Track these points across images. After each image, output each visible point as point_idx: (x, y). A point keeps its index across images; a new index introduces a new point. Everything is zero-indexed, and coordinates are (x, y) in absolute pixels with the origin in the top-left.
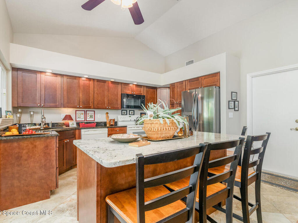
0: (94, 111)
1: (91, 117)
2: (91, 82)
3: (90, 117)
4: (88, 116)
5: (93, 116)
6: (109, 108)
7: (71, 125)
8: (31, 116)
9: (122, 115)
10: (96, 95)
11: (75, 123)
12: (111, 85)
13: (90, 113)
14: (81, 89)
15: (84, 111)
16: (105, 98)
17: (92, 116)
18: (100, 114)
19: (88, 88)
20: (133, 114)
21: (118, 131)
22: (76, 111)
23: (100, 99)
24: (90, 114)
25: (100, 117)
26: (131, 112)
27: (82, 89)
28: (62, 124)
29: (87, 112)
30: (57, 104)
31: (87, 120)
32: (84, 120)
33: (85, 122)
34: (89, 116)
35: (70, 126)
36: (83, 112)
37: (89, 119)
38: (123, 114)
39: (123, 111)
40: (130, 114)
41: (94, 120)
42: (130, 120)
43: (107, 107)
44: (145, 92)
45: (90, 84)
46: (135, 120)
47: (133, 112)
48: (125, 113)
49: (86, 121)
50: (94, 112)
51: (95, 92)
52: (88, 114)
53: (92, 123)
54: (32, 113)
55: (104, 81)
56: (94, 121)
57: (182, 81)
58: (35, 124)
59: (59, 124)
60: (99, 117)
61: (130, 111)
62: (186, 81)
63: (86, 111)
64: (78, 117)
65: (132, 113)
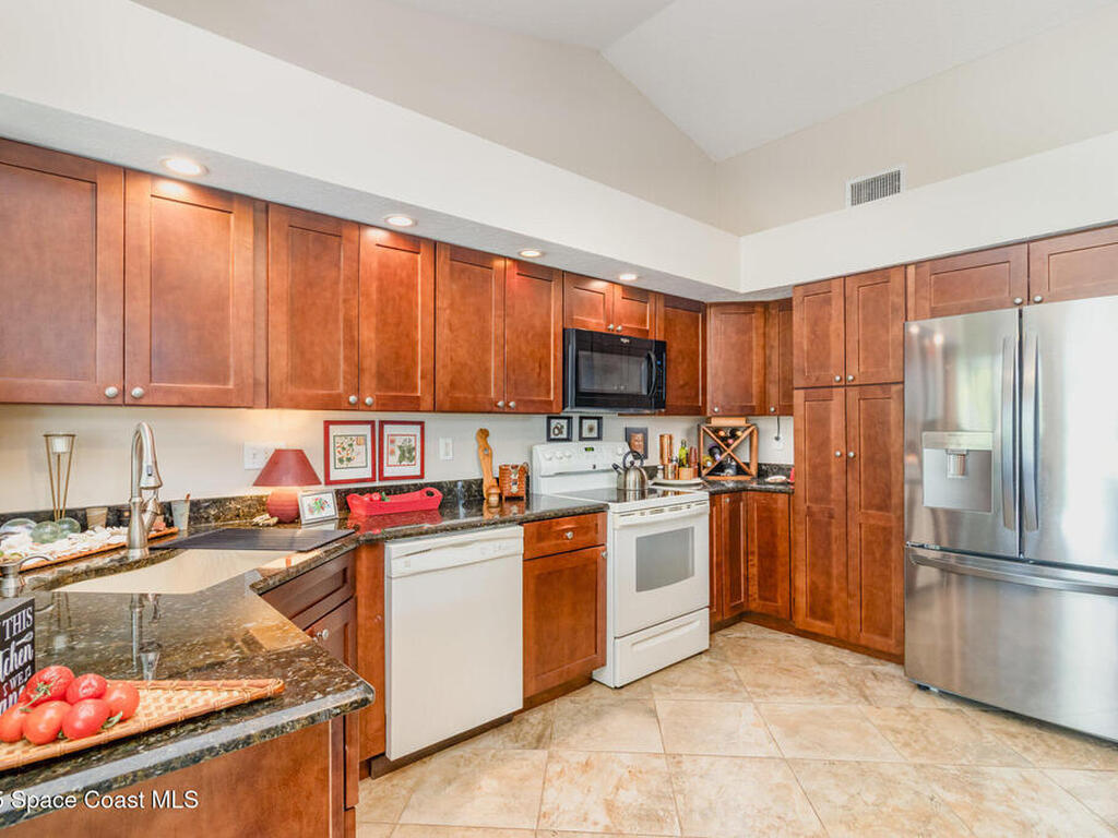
0: (421, 424)
1: (406, 454)
2: (419, 256)
3: (402, 457)
4: (393, 452)
5: (414, 449)
6: (507, 405)
7: (311, 511)
8: (54, 460)
9: (550, 440)
10: (446, 331)
11: (330, 499)
12: (515, 280)
13: (399, 435)
14: (368, 295)
15: (372, 423)
16: (486, 350)
17: (412, 450)
18: (450, 441)
19: (403, 290)
20: (595, 435)
21: (569, 535)
22: (327, 424)
23: (462, 353)
24: (399, 441)
25: (450, 457)
26: (586, 423)
27: (374, 296)
28: (249, 507)
29: (388, 429)
30: (231, 386)
31: (388, 472)
32: (370, 476)
33: (377, 484)
34: (398, 452)
35: (306, 516)
36: (366, 430)
37: (394, 468)
38: (553, 436)
39: (554, 423)
40: (586, 434)
41: (419, 473)
42: (591, 469)
43: (500, 404)
44: (660, 323)
45: (415, 269)
46: (616, 467)
47: (595, 423)
48: (561, 433)
49: (382, 478)
50: (419, 427)
51: (443, 316)
52: (392, 442)
53: (409, 489)
54: (60, 445)
55: (484, 259)
56: (422, 477)
57: (885, 272)
58: (82, 521)
59: (233, 505)
60: (447, 454)
61: (584, 421)
62: (906, 266)
63: (382, 423)
64: (341, 460)
65: (591, 429)
